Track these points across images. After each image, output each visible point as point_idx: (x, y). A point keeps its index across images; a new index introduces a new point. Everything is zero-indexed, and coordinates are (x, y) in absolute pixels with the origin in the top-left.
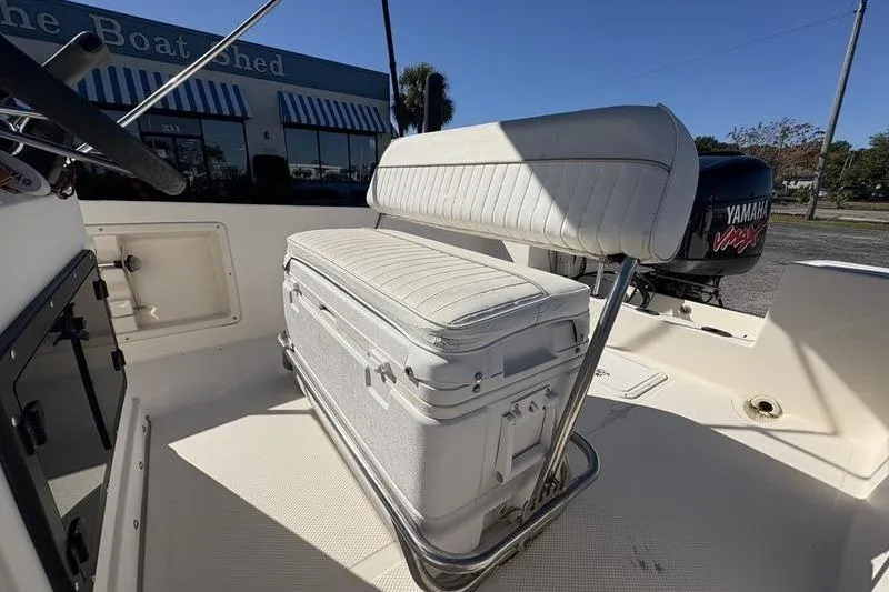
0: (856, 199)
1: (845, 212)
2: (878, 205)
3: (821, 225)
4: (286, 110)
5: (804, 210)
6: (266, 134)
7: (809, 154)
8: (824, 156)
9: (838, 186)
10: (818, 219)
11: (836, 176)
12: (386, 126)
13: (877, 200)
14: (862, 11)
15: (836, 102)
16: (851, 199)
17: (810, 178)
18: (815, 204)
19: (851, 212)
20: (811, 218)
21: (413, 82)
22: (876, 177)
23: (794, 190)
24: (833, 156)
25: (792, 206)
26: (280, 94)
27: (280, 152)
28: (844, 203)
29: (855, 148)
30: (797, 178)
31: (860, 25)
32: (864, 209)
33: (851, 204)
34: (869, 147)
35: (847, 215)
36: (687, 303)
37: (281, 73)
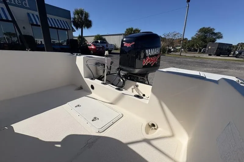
0: (189, 51)
1: (187, 54)
2: (193, 52)
3: (182, 57)
4: (31, 20)
5: (179, 54)
6: (24, 27)
7: (180, 40)
8: (183, 40)
9: (186, 48)
10: (182, 56)
11: (185, 46)
12: (70, 28)
13: (192, 51)
14: (188, 7)
15: (184, 28)
16: (188, 51)
17: (180, 46)
18: (181, 52)
19: (188, 54)
20: (180, 55)
21: (78, 14)
22: (192, 46)
23: (177, 49)
24: (185, 41)
25: (177, 53)
26: (28, 14)
27: (31, 34)
28: (187, 52)
29: (189, 40)
30: (178, 46)
31: (188, 10)
32: (191, 53)
33: (188, 52)
34: (191, 39)
35: (187, 55)
36: (138, 83)
37: (28, 6)
